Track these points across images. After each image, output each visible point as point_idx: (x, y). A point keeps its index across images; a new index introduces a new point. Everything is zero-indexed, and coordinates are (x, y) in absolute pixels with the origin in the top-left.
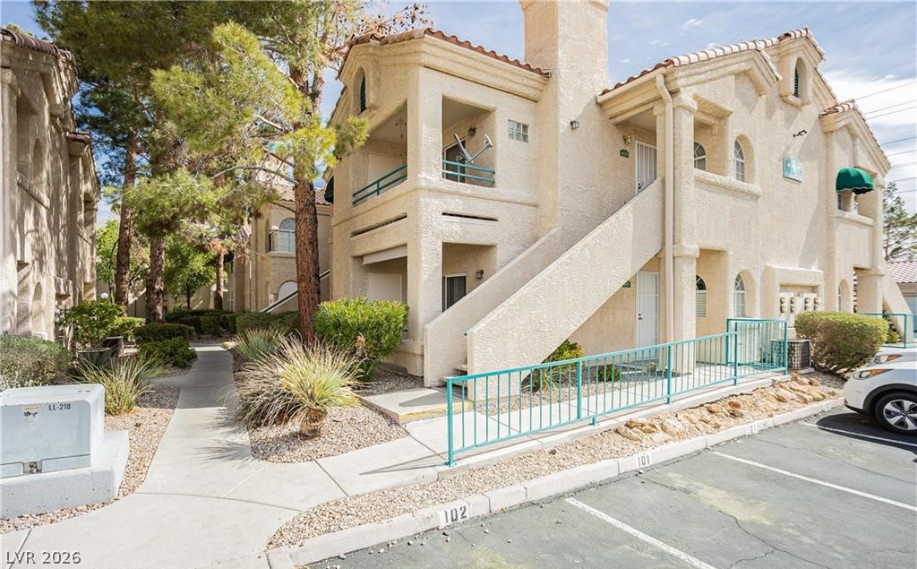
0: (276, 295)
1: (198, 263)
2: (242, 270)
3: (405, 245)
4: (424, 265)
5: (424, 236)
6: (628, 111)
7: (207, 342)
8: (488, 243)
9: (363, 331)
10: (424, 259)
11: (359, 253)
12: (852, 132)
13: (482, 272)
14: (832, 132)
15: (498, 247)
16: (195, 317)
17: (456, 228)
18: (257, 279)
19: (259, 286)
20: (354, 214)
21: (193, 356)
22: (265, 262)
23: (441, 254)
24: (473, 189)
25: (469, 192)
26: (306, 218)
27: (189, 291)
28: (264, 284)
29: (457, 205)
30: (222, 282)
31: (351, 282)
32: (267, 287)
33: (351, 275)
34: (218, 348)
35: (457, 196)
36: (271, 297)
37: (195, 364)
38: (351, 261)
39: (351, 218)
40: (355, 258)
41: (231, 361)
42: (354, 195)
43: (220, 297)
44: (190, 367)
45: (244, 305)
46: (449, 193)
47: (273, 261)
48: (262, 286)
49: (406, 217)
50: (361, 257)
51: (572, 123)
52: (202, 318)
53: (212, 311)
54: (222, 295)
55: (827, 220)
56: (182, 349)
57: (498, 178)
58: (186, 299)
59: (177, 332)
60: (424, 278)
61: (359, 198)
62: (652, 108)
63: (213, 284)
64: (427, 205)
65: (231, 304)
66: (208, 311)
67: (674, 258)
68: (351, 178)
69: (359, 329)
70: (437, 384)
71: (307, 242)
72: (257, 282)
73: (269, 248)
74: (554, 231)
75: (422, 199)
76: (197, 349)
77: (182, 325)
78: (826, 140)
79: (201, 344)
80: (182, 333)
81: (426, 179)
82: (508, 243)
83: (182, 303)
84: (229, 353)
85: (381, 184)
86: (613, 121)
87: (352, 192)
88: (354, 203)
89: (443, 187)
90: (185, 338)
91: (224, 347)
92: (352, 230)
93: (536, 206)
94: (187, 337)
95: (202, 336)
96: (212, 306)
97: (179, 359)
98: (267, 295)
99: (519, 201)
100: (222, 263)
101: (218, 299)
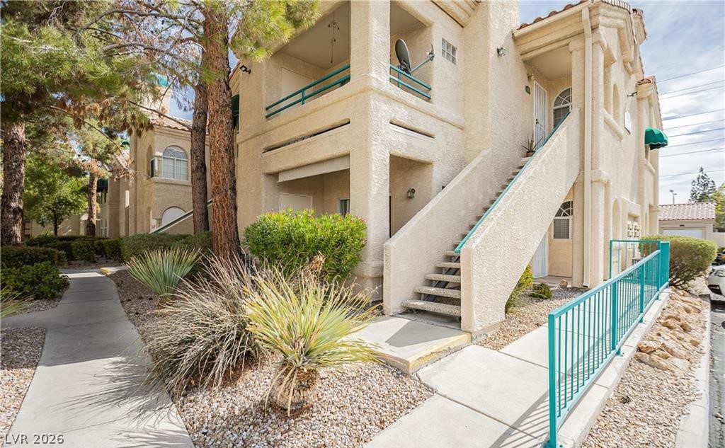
0: (160, 221)
1: (66, 189)
2: (117, 199)
3: (348, 155)
4: (374, 176)
5: (374, 143)
6: (541, 47)
7: (80, 268)
8: (427, 160)
9: (323, 250)
10: (374, 169)
11: (274, 169)
12: (650, 101)
13: (413, 191)
14: (642, 99)
15: (434, 165)
16: (64, 242)
17: (402, 139)
18: (136, 205)
19: (138, 212)
20: (268, 128)
21: (65, 284)
22: (146, 189)
23: (389, 166)
24: (416, 101)
25: (413, 102)
26: (222, 122)
27: (56, 219)
28: (145, 210)
29: (402, 115)
30: (93, 211)
31: (263, 201)
32: (148, 213)
33: (263, 194)
34: (94, 274)
35: (403, 106)
36: (154, 222)
37: (67, 293)
38: (263, 178)
39: (265, 132)
40: (269, 175)
41: (114, 288)
42: (267, 109)
43: (93, 225)
44: (61, 297)
45: (118, 232)
46: (396, 100)
47: (156, 186)
48: (142, 213)
49: (349, 123)
50: (275, 175)
51: (498, 51)
52: (73, 243)
53: (83, 237)
54: (95, 223)
55: (639, 167)
56: (50, 277)
57: (434, 94)
58: (52, 226)
59: (43, 256)
60: (374, 191)
61: (272, 111)
62: (568, 45)
63: (83, 214)
64: (377, 109)
65: (105, 231)
66: (80, 237)
67: (592, 182)
68: (264, 91)
69: (317, 248)
70: (399, 311)
71: (222, 149)
72: (136, 209)
73: (152, 173)
74: (485, 153)
75: (372, 102)
76: (71, 276)
77: (50, 249)
78: (638, 105)
79: (74, 270)
80: (49, 257)
81: (377, 80)
82: (442, 162)
83: (49, 231)
84: (109, 279)
85: (307, 93)
86: (523, 57)
87: (264, 106)
88: (267, 117)
89: (393, 93)
90: (53, 263)
91: (101, 273)
92: (265, 145)
93: (462, 129)
94: (57, 262)
95: (73, 262)
96: (82, 232)
97: (45, 288)
98: (149, 220)
99: (451, 121)
100: (95, 192)
101: (90, 226)
